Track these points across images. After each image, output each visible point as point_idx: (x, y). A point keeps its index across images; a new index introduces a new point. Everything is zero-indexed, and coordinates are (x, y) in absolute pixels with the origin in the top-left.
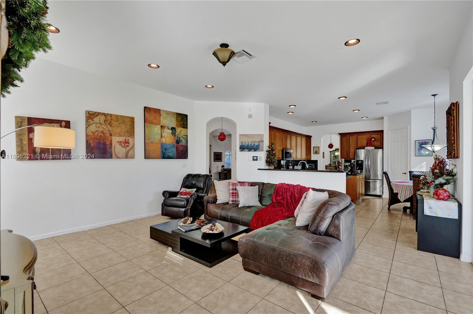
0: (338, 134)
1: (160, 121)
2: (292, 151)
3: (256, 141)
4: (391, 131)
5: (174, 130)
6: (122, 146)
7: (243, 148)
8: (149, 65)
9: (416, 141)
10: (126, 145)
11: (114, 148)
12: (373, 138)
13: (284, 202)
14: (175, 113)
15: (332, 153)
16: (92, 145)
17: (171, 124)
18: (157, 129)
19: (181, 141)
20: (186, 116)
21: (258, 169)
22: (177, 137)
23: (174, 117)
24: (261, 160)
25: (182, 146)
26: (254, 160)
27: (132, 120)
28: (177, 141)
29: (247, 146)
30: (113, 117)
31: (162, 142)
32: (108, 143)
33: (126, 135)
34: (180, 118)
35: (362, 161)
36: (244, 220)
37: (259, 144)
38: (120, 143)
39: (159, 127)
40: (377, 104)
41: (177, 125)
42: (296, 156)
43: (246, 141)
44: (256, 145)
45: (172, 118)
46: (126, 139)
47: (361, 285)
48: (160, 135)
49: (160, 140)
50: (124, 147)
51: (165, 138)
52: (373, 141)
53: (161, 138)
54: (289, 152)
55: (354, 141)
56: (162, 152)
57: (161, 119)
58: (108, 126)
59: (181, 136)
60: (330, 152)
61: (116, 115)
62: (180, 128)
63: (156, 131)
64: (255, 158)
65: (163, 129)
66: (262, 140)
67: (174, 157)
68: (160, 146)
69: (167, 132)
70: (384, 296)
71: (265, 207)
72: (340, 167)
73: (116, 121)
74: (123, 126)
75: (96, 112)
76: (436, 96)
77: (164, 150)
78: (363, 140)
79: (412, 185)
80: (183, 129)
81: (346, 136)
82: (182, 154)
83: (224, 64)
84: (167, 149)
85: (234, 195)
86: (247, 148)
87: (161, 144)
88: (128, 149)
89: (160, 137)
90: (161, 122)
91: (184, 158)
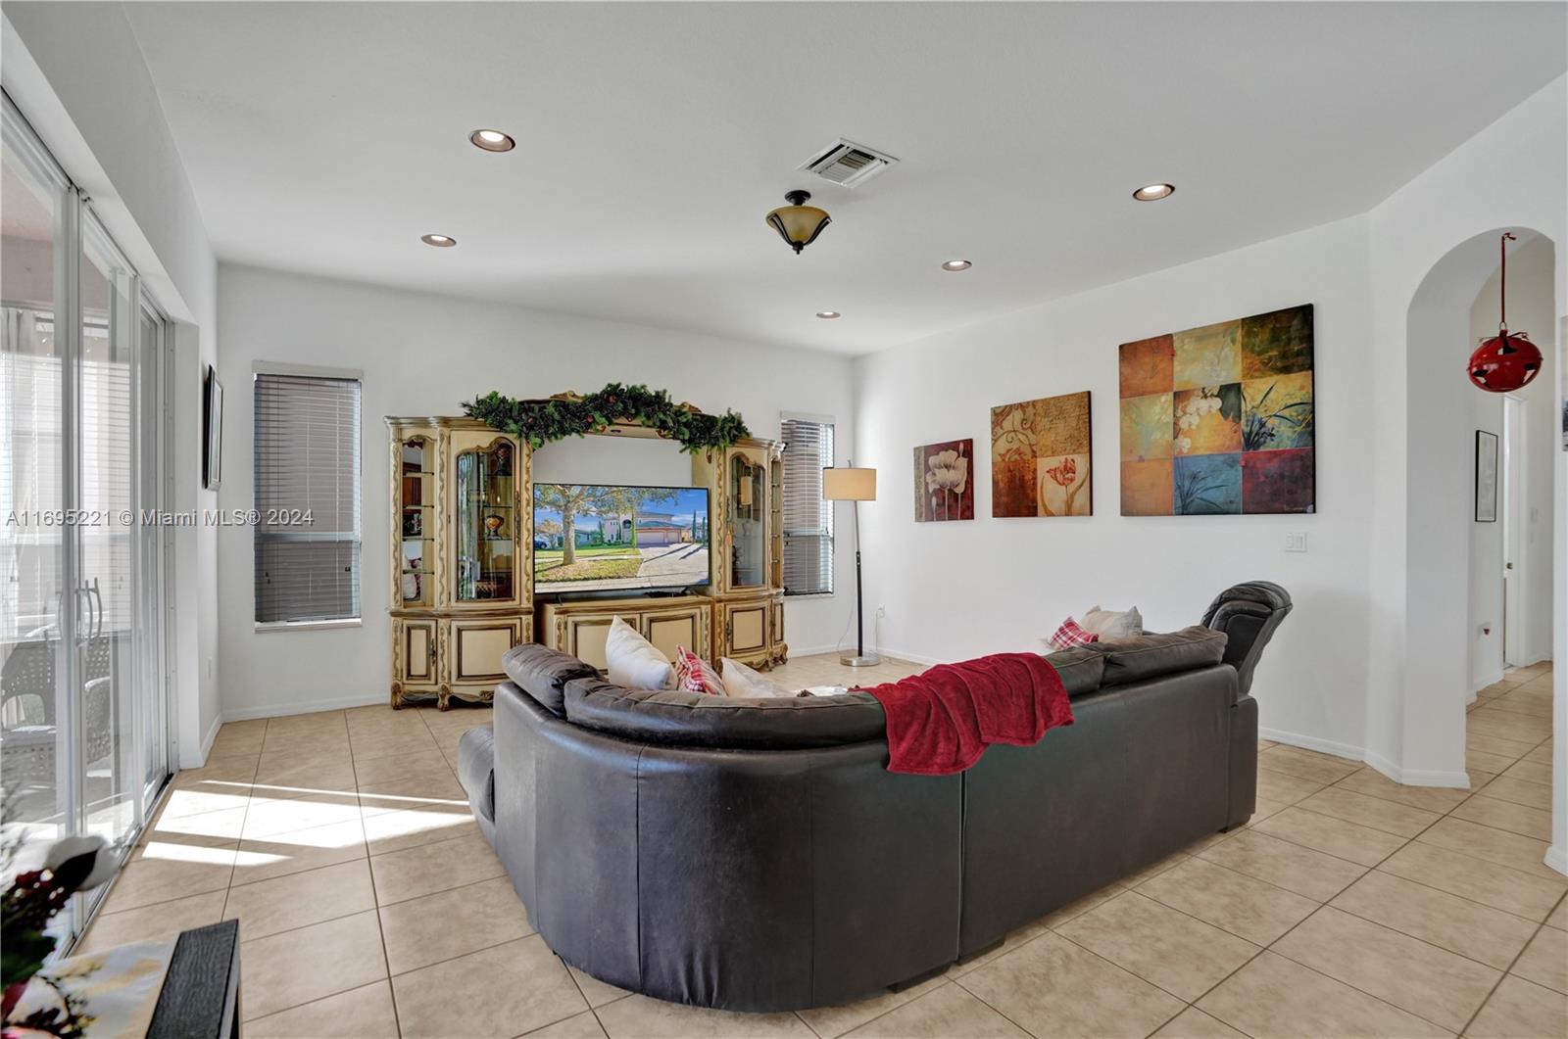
1: (1172, 375)
5: (1232, 398)
6: (1059, 482)
10: (1067, 476)
11: (1042, 487)
14: (1237, 321)
17: (1218, 376)
18: (1162, 408)
19: (1272, 435)
22: (1251, 422)
23: (1233, 341)
25: (1276, 454)
27: (1086, 399)
28: (1247, 440)
31: (1181, 452)
32: (1028, 477)
33: (1068, 448)
34: (1263, 336)
38: (1052, 472)
39: (1166, 401)
41: (1250, 372)
45: (1223, 348)
46: (1066, 459)
48: (1172, 426)
49: (1172, 447)
50: (1064, 484)
51: (1190, 437)
53: (1175, 437)
56: (1179, 488)
57: (1177, 368)
58: (1029, 432)
59: (1269, 414)
61: (1043, 401)
62: (1267, 379)
63: (1157, 418)
65: (1182, 402)
67: (1233, 507)
68: (1169, 467)
69: (1198, 409)
73: (1046, 415)
74: (1061, 424)
75: (1006, 406)
77: (1187, 484)
80: (1282, 377)
82: (1274, 493)
83: (798, 246)
84: (1201, 475)
87: (1176, 458)
88: (1072, 487)
89: (1169, 434)
90: (1175, 380)
91: (1285, 508)
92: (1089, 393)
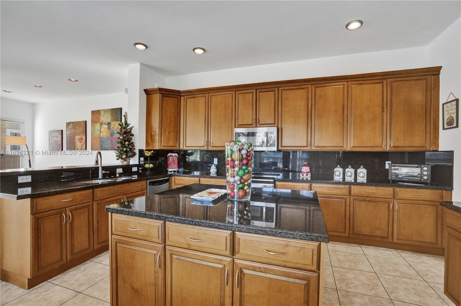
5: (109, 125)
11: (76, 143)
14: (110, 109)
17: (107, 120)
18: (98, 126)
19: (115, 134)
23: (110, 113)
27: (84, 123)
31: (101, 136)
34: (114, 113)
38: (78, 139)
41: (112, 120)
45: (108, 114)
46: (81, 136)
49: (99, 135)
50: (81, 142)
53: (100, 133)
56: (101, 144)
57: (101, 118)
58: (74, 129)
59: (114, 129)
61: (77, 122)
62: (114, 122)
63: (97, 128)
67: (109, 149)
68: (99, 139)
74: (80, 128)
80: (116, 122)
84: (104, 142)
87: (100, 138)
89: (99, 133)
90: (100, 120)
92: (86, 121)
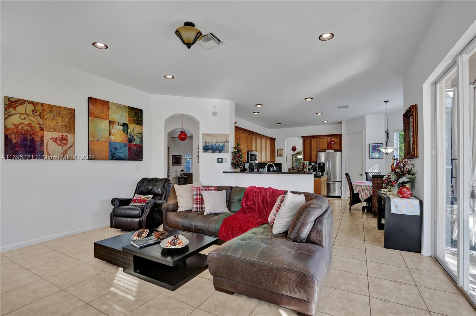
0: (302, 136)
1: (109, 115)
2: (257, 153)
3: (221, 141)
4: (348, 135)
5: (126, 127)
6: (58, 144)
7: (206, 149)
8: (94, 44)
9: (370, 144)
10: (62, 142)
11: (47, 145)
12: (333, 141)
13: (255, 207)
14: (127, 106)
15: (293, 156)
16: (14, 141)
17: (122, 120)
18: (105, 124)
19: (135, 140)
20: (141, 111)
21: (224, 172)
22: (130, 135)
23: (126, 111)
24: (226, 162)
25: (136, 145)
26: (218, 162)
27: (72, 112)
28: (129, 140)
29: (211, 147)
30: (46, 107)
31: (111, 140)
32: (38, 139)
33: (64, 130)
34: (133, 113)
35: (324, 163)
36: (211, 230)
37: (224, 144)
38: (55, 140)
39: (106, 123)
40: (339, 108)
41: (130, 121)
42: (261, 159)
43: (210, 141)
44: (221, 146)
45: (123, 112)
46: (63, 135)
47: (345, 292)
48: (109, 131)
49: (109, 138)
50: (61, 145)
51: (114, 136)
52: (333, 144)
53: (110, 135)
54: (255, 155)
55: (316, 144)
56: (111, 151)
57: (110, 113)
58: (38, 118)
59: (134, 134)
60: (292, 155)
61: (49, 105)
62: (134, 125)
63: (104, 127)
64: (220, 160)
65: (112, 125)
66: (227, 141)
67: (126, 158)
68: (108, 144)
69: (117, 128)
70: (369, 303)
71: (234, 213)
72: (304, 169)
73: (50, 112)
74: (60, 119)
75: (20, 100)
76: (388, 103)
77: (113, 150)
78: (324, 143)
79: (372, 185)
80: (137, 125)
81: (308, 139)
82: (135, 155)
83: (189, 45)
84: (117, 148)
85: (199, 201)
86: (211, 149)
87: (110, 142)
88: (65, 147)
89: (108, 134)
90: (110, 117)
91: (138, 159)
